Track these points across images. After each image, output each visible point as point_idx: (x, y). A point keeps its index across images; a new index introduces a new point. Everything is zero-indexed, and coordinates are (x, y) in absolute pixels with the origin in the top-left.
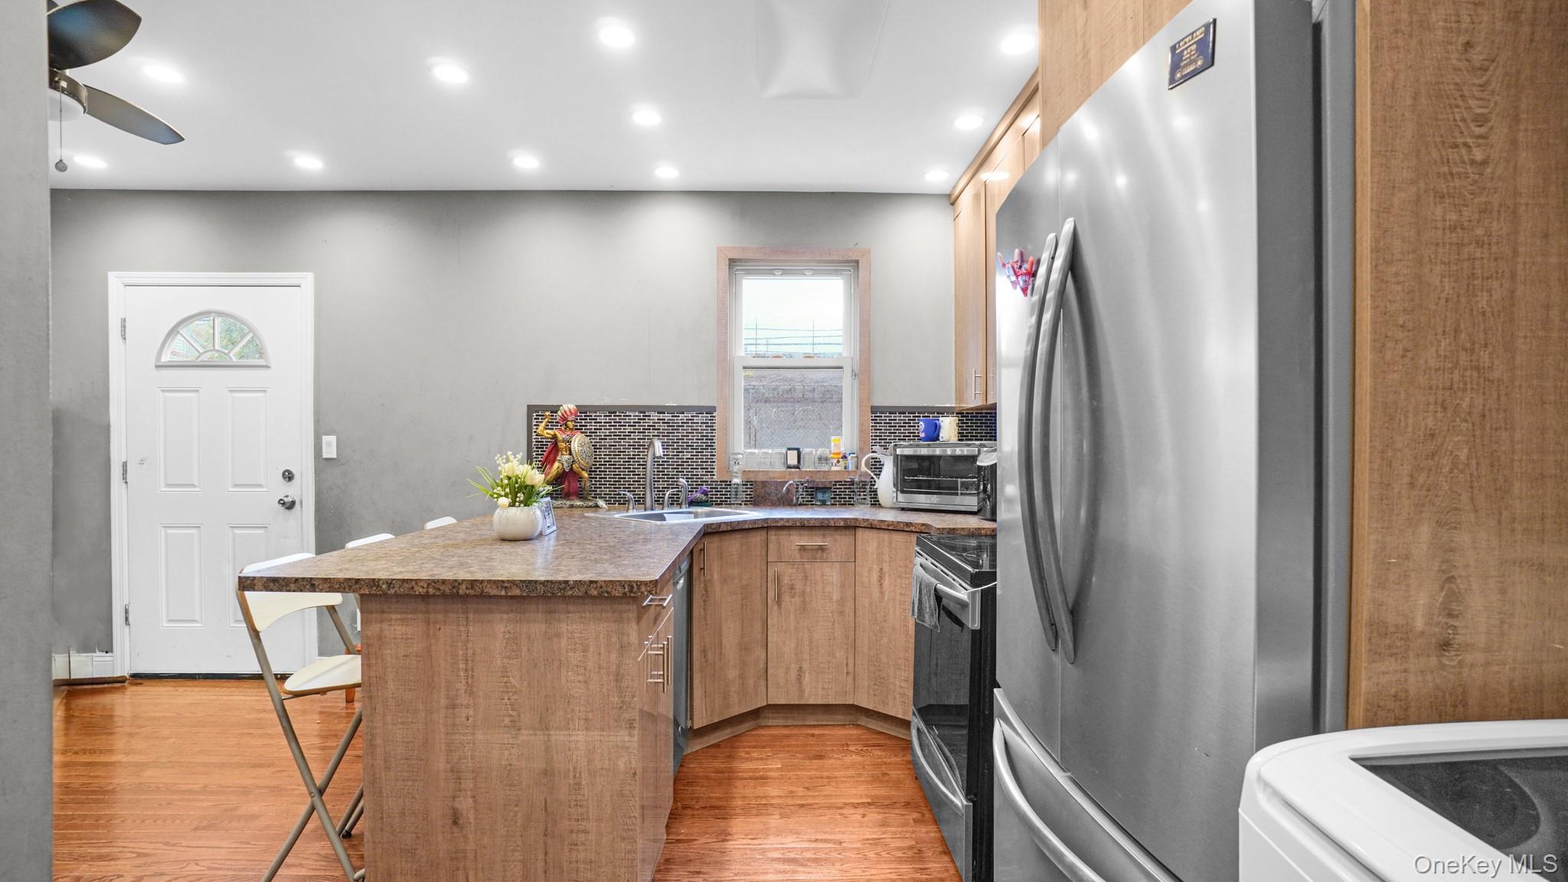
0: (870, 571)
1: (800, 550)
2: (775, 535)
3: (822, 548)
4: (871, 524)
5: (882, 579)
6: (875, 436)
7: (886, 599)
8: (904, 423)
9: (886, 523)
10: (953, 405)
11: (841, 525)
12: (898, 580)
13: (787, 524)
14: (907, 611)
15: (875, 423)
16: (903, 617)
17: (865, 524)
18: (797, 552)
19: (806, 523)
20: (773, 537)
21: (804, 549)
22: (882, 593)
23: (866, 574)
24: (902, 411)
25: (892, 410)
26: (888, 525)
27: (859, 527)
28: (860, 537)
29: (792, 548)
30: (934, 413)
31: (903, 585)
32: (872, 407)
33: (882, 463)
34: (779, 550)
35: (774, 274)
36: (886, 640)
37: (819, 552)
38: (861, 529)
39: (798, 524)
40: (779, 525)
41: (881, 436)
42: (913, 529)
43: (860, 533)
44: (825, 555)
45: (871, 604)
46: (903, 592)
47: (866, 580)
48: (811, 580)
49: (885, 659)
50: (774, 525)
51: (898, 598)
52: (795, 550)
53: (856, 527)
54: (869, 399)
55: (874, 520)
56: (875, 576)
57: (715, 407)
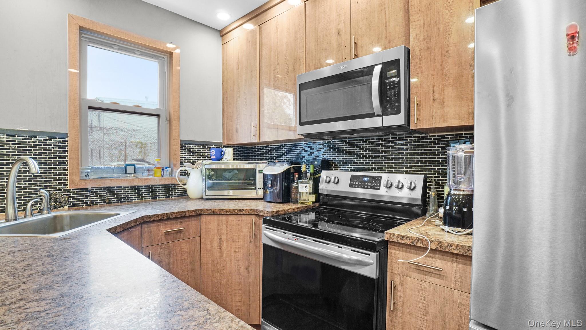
0: (212, 241)
1: (166, 235)
2: (148, 227)
3: (180, 231)
4: (214, 212)
5: (221, 245)
6: (182, 157)
7: (224, 256)
8: (197, 150)
9: (225, 211)
10: (222, 142)
11: (193, 214)
12: (233, 244)
13: (158, 219)
14: (240, 261)
15: (182, 150)
16: (237, 265)
17: (209, 212)
18: (163, 236)
19: (170, 216)
20: (146, 229)
21: (168, 234)
22: (221, 253)
23: (209, 243)
24: (197, 143)
25: (192, 143)
26: (226, 212)
27: (202, 214)
28: (204, 220)
29: (160, 234)
30: (212, 145)
31: (237, 246)
32: (181, 140)
33: (189, 173)
34: (150, 238)
35: (113, 48)
36: (224, 281)
37: (179, 234)
38: (204, 216)
39: (165, 218)
40: (152, 220)
41: (185, 157)
42: (244, 212)
43: (204, 218)
44: (182, 235)
45: (213, 261)
46: (237, 250)
47: (209, 247)
48: (174, 253)
49: (224, 292)
50: (148, 220)
51: (233, 254)
52: (162, 235)
53: (200, 215)
54: (179, 136)
55: (215, 209)
56: (216, 244)
57: (67, 134)
